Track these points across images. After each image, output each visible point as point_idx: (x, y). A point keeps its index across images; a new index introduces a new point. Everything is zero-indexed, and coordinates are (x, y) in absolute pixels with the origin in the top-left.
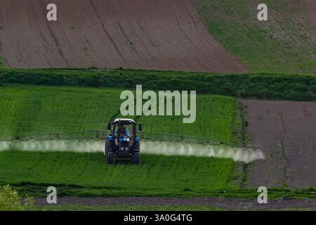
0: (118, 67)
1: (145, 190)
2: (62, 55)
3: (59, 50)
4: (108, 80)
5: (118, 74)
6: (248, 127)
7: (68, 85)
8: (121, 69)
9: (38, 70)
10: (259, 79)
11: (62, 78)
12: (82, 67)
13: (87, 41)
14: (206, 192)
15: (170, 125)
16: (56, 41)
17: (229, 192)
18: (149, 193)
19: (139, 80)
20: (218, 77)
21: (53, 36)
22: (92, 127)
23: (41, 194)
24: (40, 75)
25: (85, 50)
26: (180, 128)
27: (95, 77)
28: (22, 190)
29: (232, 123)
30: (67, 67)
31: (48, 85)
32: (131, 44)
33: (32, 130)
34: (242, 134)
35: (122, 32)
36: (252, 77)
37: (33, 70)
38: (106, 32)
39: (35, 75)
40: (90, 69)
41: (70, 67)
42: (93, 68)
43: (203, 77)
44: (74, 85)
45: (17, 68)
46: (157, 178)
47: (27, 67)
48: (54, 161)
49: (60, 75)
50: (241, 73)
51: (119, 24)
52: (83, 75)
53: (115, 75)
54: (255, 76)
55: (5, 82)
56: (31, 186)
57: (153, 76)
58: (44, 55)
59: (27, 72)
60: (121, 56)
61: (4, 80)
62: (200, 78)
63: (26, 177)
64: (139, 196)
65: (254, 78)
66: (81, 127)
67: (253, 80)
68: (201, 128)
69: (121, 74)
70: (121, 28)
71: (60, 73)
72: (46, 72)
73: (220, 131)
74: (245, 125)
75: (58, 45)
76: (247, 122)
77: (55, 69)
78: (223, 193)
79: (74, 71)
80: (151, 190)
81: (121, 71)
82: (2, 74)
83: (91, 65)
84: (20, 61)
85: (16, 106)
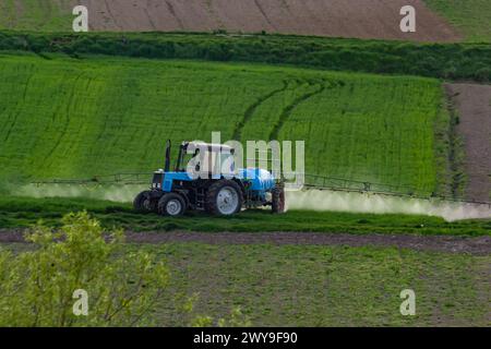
0: (259, 30)
1: (299, 222)
2: (172, 12)
3: (168, 4)
4: (243, 50)
5: (259, 42)
6: (461, 125)
7: (181, 58)
8: (264, 33)
9: (135, 34)
10: (477, 51)
11: (172, 46)
12: (203, 30)
14: (393, 226)
15: (338, 122)
17: (429, 226)
18: (306, 225)
19: (292, 51)
20: (414, 48)
22: (218, 123)
23: (139, 226)
24: (139, 42)
25: (209, 3)
26: (354, 126)
27: (222, 46)
28: (108, 220)
29: (436, 118)
30: (179, 30)
31: (151, 57)
33: (125, 127)
34: (450, 136)
36: (467, 48)
37: (128, 33)
39: (131, 42)
40: (215, 33)
41: (185, 31)
42: (221, 32)
43: (390, 47)
44: (190, 58)
45: (102, 30)
47: (119, 30)
49: (169, 42)
50: (451, 41)
52: (206, 42)
53: (254, 43)
54: (471, 47)
55: (83, 52)
56: (122, 213)
57: (313, 44)
58: (145, 10)
59: (118, 37)
60: (264, 14)
61: (84, 49)
62: (386, 49)
64: (288, 231)
65: (471, 50)
66: (200, 122)
67: (468, 53)
68: (386, 126)
69: (263, 41)
71: (170, 39)
72: (147, 38)
73: (416, 131)
74: (454, 122)
76: (457, 119)
77: (161, 33)
78: (419, 227)
79: (191, 36)
80: (309, 221)
81: (263, 37)
82: (79, 41)
83: (217, 27)
84: (107, 20)
85: (100, 90)
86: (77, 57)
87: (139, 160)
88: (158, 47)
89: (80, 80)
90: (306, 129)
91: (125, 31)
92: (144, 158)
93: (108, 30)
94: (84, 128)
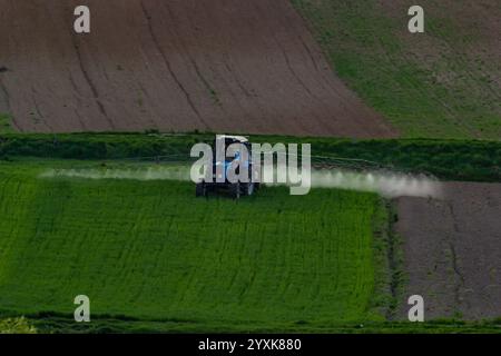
0: (192, 130)
1: (236, 323)
2: (103, 111)
3: (99, 103)
4: (175, 149)
5: (192, 141)
6: (399, 223)
7: (112, 159)
8: (197, 132)
9: (65, 135)
10: (415, 147)
11: (104, 147)
12: (134, 131)
13: (143, 89)
14: (332, 326)
15: (274, 221)
16: (94, 89)
17: (368, 325)
20: (350, 145)
21: (89, 81)
24: (70, 143)
25: (140, 102)
26: (291, 225)
27: (155, 145)
29: (374, 216)
30: (110, 129)
31: (82, 159)
32: (213, 93)
33: (56, 230)
34: (389, 234)
35: (199, 73)
36: (404, 144)
37: (58, 135)
38: (173, 74)
39: (61, 143)
40: (147, 133)
41: (116, 131)
42: (154, 131)
43: (326, 144)
45: (32, 131)
46: (255, 304)
47: (49, 131)
48: (92, 278)
49: (100, 143)
50: (388, 137)
51: (194, 62)
52: (138, 142)
53: (187, 142)
54: (409, 143)
55: (13, 154)
56: (57, 319)
58: (76, 111)
59: (49, 138)
60: (196, 112)
61: (13, 151)
62: (322, 146)
63: (48, 304)
65: (409, 146)
66: (134, 225)
67: (405, 149)
68: (323, 224)
69: (196, 140)
70: (197, 68)
71: (101, 140)
72: (78, 139)
73: (354, 229)
74: (393, 219)
75: (96, 95)
76: (396, 216)
77: (92, 134)
78: (359, 327)
79: (123, 136)
80: (246, 323)
81: (197, 136)
82: (8, 143)
83: (149, 127)
84: (37, 121)
85: (31, 192)
86: (6, 159)
87: (71, 264)
88: (90, 147)
89: (10, 183)
90: (242, 229)
91: (55, 132)
92: (76, 261)
93: (39, 131)
94: (15, 231)
